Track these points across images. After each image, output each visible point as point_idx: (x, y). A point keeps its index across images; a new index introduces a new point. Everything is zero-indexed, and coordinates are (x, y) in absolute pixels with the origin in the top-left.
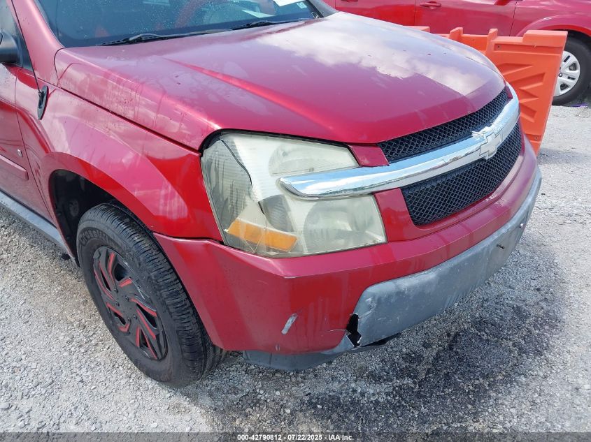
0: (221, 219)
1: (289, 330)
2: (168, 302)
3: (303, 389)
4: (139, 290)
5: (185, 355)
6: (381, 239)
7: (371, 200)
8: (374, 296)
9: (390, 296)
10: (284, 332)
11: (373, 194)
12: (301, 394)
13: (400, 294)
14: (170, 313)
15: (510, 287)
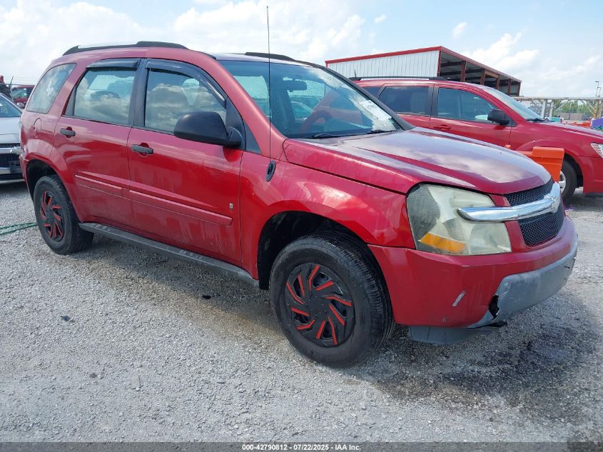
0: (416, 235)
1: (458, 303)
2: (367, 292)
3: (436, 370)
4: (339, 288)
5: (373, 331)
6: (509, 249)
7: (503, 225)
8: (509, 281)
9: (518, 282)
10: (455, 305)
11: (503, 222)
12: (435, 373)
13: (522, 282)
14: (368, 299)
15: (557, 318)
